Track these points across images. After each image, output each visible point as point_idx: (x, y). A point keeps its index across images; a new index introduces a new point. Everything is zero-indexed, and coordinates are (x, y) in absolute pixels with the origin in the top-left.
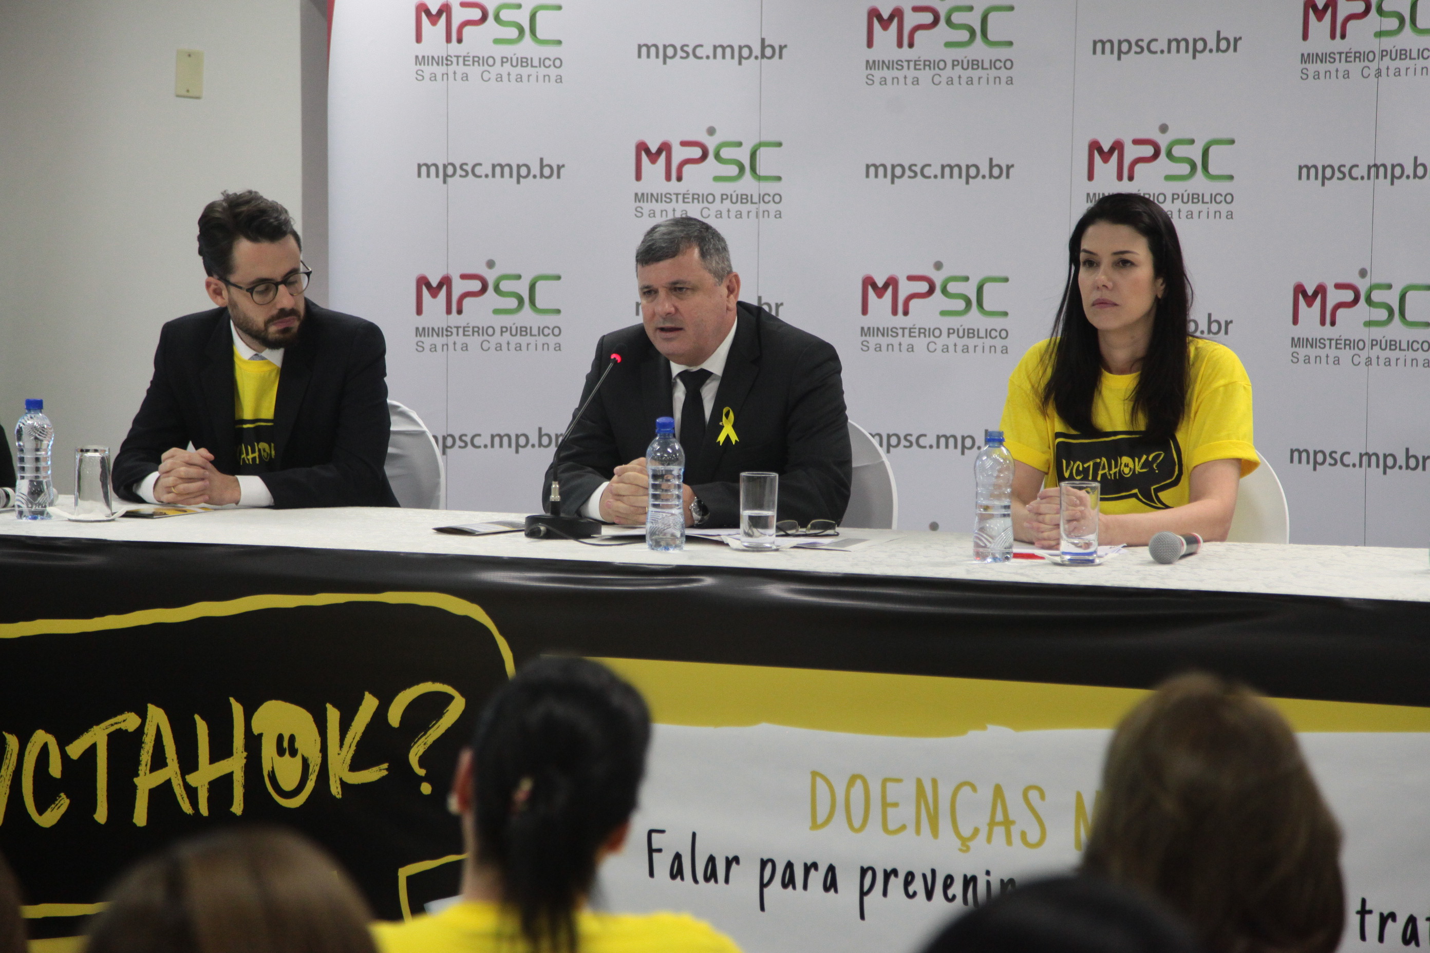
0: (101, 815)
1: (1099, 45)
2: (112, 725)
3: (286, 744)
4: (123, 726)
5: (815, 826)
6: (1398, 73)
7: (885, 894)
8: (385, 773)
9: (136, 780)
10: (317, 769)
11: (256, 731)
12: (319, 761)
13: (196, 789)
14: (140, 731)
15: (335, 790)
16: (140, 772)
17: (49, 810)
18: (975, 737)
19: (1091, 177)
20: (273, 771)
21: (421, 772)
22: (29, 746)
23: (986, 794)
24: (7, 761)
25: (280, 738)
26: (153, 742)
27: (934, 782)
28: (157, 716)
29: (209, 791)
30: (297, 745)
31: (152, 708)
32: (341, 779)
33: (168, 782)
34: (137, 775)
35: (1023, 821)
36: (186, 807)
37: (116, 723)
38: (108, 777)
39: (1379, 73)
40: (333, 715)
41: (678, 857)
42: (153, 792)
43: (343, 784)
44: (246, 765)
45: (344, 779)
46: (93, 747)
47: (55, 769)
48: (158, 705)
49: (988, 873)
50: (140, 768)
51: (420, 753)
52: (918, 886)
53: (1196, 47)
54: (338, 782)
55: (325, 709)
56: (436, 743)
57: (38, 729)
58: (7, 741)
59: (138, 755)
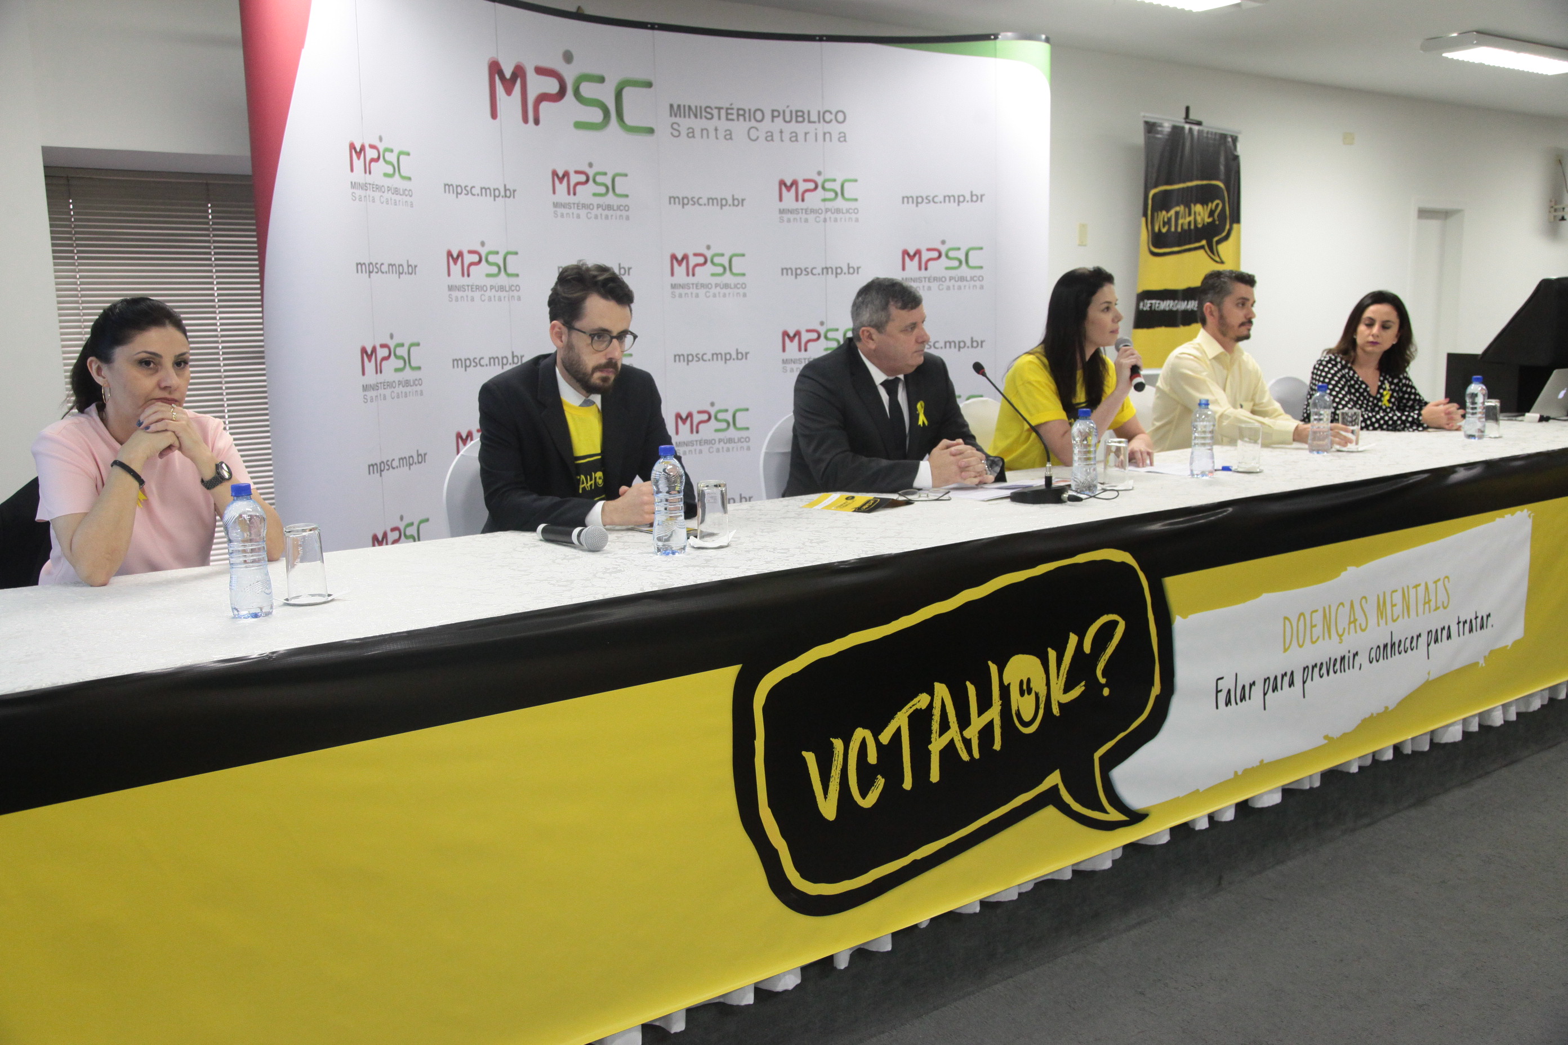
0: (908, 784)
1: (672, 199)
2: (911, 708)
3: (1025, 687)
4: (918, 706)
5: (1285, 650)
6: (836, 220)
7: (1312, 680)
8: (1083, 688)
9: (930, 747)
10: (1044, 699)
11: (1006, 683)
12: (1045, 692)
13: (970, 739)
14: (930, 706)
15: (1056, 711)
16: (932, 739)
17: (870, 792)
18: (1343, 574)
19: (672, 274)
20: (1018, 710)
21: (1103, 681)
22: (852, 744)
23: (1347, 606)
24: (836, 762)
25: (1021, 682)
26: (940, 713)
27: (1330, 607)
28: (941, 690)
29: (979, 738)
30: (1032, 685)
31: (937, 685)
32: (1058, 702)
33: (952, 741)
34: (930, 742)
35: (1361, 620)
36: (965, 756)
37: (913, 705)
38: (911, 751)
39: (825, 220)
40: (1052, 654)
41: (1229, 691)
42: (942, 753)
43: (1060, 705)
44: (1001, 710)
45: (1061, 701)
46: (899, 730)
47: (872, 758)
48: (941, 682)
49: (1349, 652)
50: (932, 736)
51: (1102, 668)
52: (1324, 670)
53: (722, 203)
54: (1057, 704)
55: (1047, 653)
56: (1110, 657)
57: (857, 728)
58: (834, 745)
59: (930, 725)
